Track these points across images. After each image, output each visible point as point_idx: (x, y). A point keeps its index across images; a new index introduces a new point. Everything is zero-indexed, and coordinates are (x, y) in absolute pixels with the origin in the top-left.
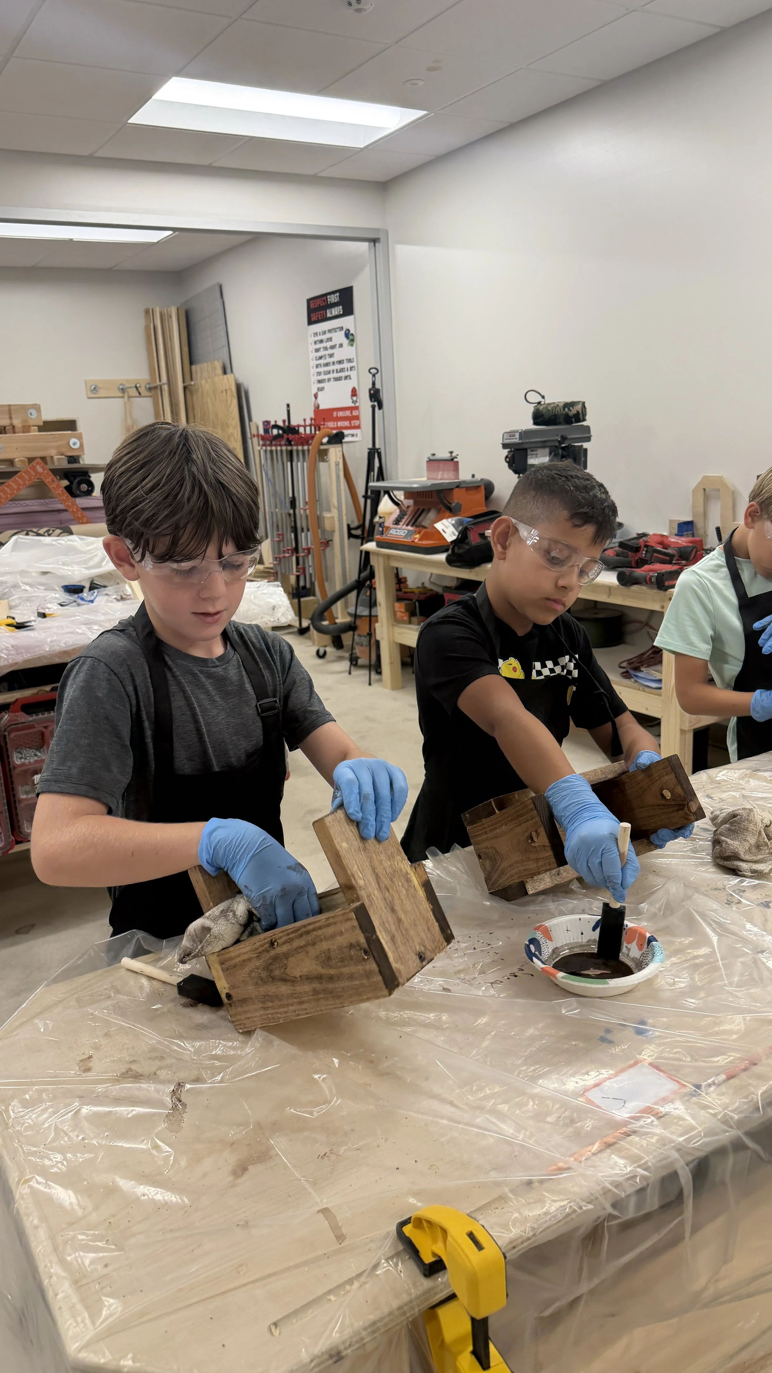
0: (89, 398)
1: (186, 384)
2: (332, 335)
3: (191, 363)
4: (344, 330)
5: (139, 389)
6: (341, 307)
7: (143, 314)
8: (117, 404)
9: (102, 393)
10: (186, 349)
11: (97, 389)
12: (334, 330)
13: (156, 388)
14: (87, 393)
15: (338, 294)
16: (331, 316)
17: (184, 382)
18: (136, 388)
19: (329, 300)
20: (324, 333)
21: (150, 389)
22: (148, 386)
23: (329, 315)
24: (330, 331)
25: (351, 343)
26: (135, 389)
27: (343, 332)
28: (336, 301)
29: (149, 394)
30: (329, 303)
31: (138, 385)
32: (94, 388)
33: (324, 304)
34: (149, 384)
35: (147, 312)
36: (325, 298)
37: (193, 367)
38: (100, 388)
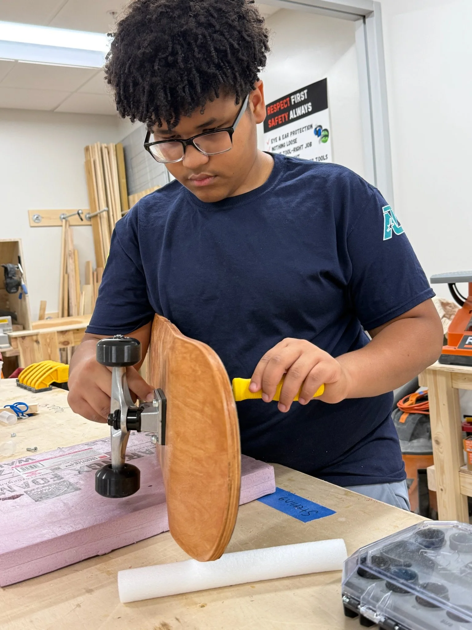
0: (32, 227)
1: (123, 212)
2: (298, 136)
3: (129, 194)
4: (314, 127)
5: (81, 215)
6: (310, 104)
7: (83, 152)
8: (58, 232)
9: (43, 222)
10: (124, 181)
11: (40, 218)
12: (301, 130)
13: (96, 216)
14: (30, 223)
15: (306, 91)
16: (295, 116)
17: (122, 211)
18: (79, 214)
19: (293, 100)
20: (287, 136)
21: (90, 218)
22: (88, 216)
23: (292, 116)
24: (293, 133)
25: (324, 139)
26: (77, 216)
27: (312, 131)
28: (303, 99)
29: (89, 223)
30: (293, 103)
31: (80, 212)
32: (37, 217)
33: (286, 106)
34: (89, 213)
35: (87, 149)
36: (288, 99)
37: (131, 197)
38: (43, 218)
